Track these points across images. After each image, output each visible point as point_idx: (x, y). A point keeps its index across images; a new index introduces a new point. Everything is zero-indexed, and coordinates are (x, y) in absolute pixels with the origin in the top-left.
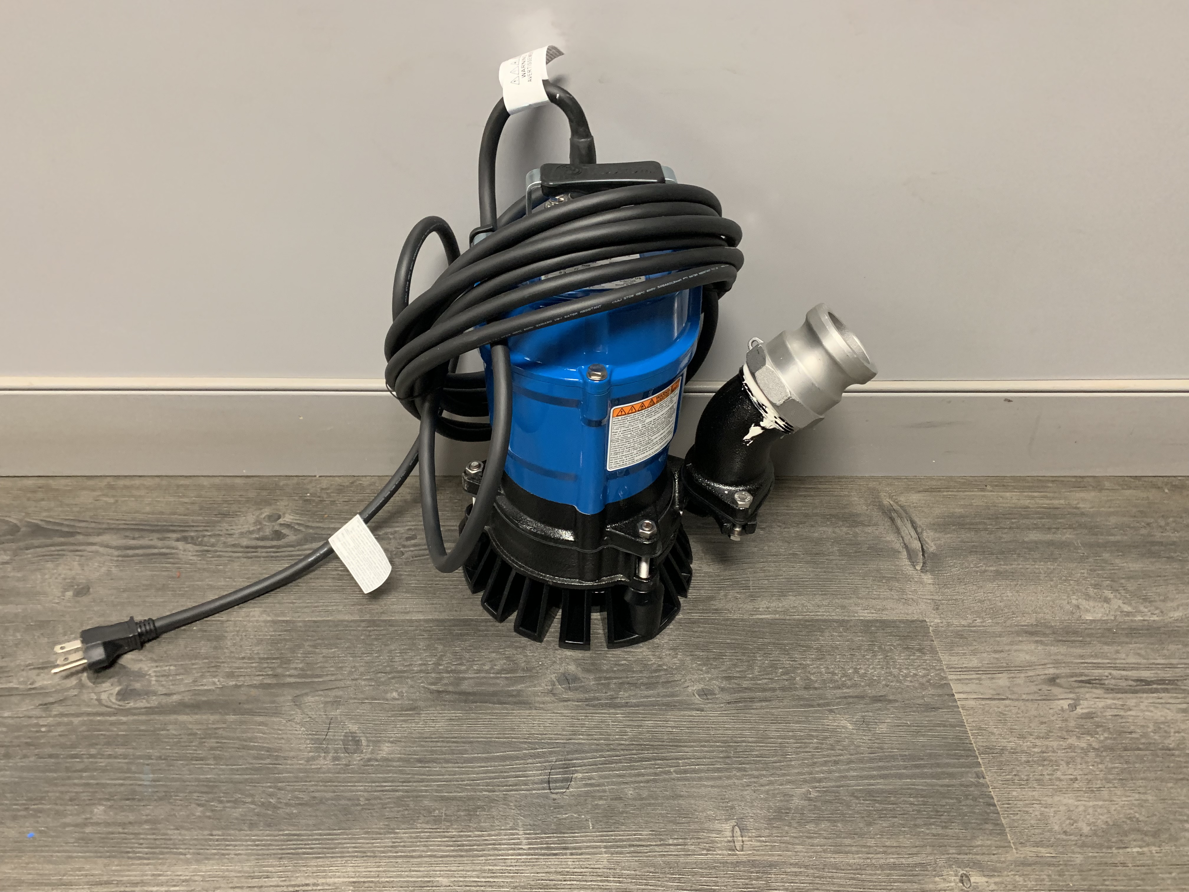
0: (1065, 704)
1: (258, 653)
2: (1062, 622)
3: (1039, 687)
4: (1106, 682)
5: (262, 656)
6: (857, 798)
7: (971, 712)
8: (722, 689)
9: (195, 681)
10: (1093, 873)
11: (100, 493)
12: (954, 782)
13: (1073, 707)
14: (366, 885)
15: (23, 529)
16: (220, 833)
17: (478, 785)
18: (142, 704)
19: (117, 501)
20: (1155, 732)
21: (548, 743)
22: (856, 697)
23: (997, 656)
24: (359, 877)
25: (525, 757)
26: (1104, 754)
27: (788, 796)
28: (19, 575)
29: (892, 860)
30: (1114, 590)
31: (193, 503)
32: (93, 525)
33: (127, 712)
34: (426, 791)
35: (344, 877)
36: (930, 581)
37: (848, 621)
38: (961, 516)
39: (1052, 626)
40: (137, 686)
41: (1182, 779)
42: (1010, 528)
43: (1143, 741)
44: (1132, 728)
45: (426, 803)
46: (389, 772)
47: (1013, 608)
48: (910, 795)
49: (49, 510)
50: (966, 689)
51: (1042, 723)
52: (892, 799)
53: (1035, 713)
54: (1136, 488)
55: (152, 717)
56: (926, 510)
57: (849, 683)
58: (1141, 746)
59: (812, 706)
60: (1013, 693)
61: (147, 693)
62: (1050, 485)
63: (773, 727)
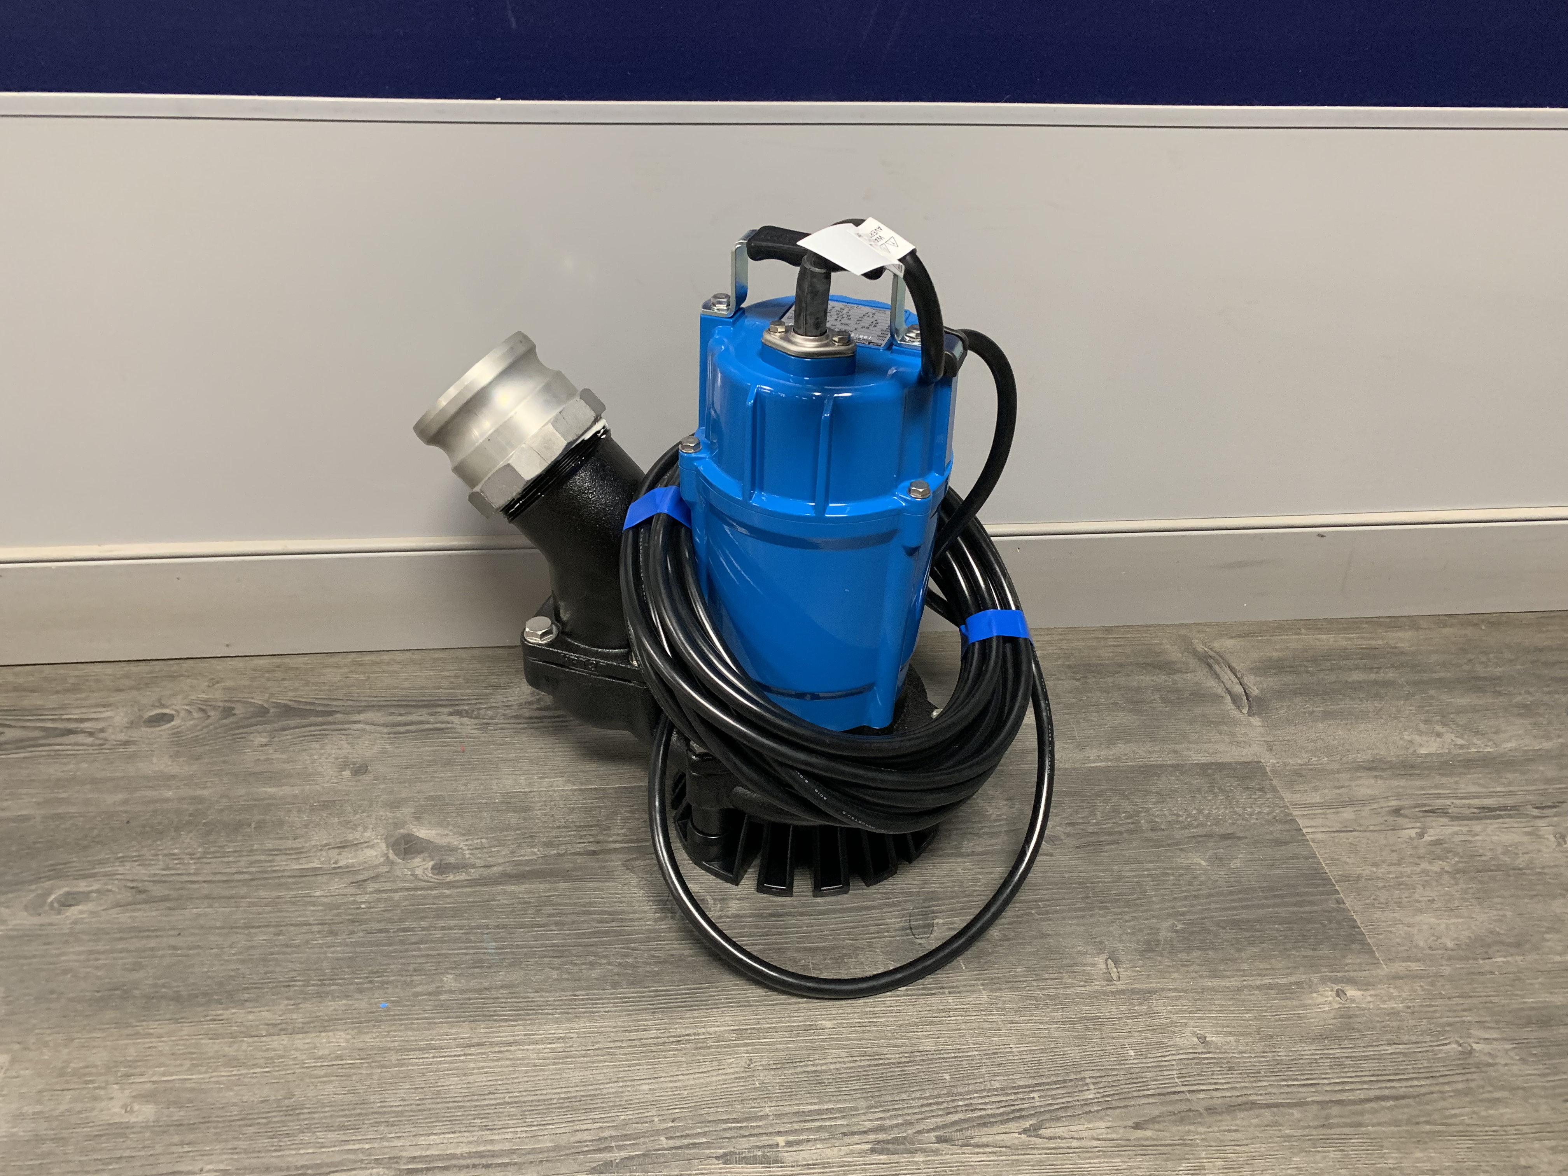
0: (1413, 833)
1: (573, 822)
2: (1398, 756)
3: (1385, 818)
4: (1450, 811)
5: (578, 824)
6: (1224, 928)
7: (1322, 844)
8: (1068, 835)
9: (513, 852)
10: (1463, 982)
11: (346, 670)
12: (1316, 908)
13: (1421, 835)
14: (749, 1032)
15: (272, 710)
16: (583, 992)
17: (839, 934)
18: (462, 876)
19: (369, 677)
20: (1503, 854)
21: (902, 893)
22: (1205, 836)
23: (1338, 791)
24: (739, 1025)
25: (878, 907)
26: (1458, 876)
27: (1155, 931)
28: (284, 756)
29: (1268, 981)
30: (1445, 725)
31: (456, 677)
32: (350, 703)
33: (449, 885)
34: (787, 943)
35: (724, 1026)
36: (1259, 724)
37: (1182, 766)
38: (1280, 660)
39: (1388, 762)
40: (452, 860)
41: (1536, 895)
42: (1332, 669)
43: (1493, 863)
44: (1481, 851)
45: (789, 954)
46: (743, 927)
47: (1347, 747)
48: (1275, 923)
49: (296, 690)
50: (1313, 823)
51: (1393, 851)
52: (1258, 927)
53: (1384, 842)
54: (1452, 626)
55: (477, 889)
56: (1242, 655)
57: (1195, 823)
58: (1493, 868)
59: (1163, 846)
60: (1361, 825)
61: (463, 866)
62: (1364, 626)
63: (1127, 868)
